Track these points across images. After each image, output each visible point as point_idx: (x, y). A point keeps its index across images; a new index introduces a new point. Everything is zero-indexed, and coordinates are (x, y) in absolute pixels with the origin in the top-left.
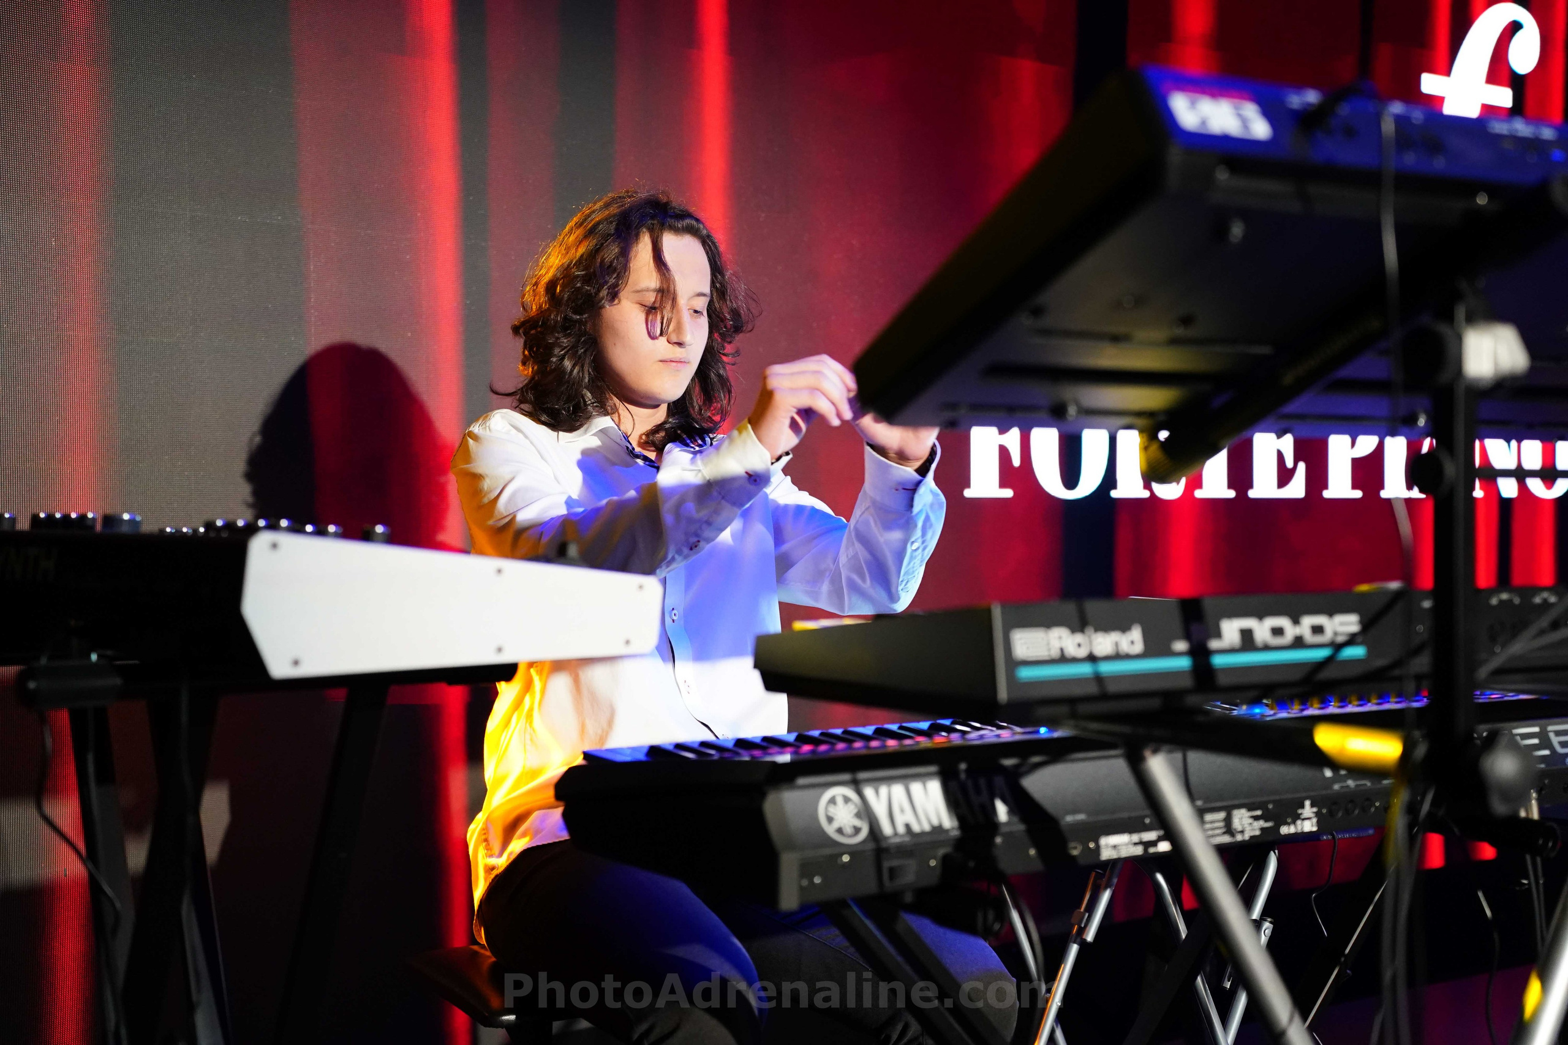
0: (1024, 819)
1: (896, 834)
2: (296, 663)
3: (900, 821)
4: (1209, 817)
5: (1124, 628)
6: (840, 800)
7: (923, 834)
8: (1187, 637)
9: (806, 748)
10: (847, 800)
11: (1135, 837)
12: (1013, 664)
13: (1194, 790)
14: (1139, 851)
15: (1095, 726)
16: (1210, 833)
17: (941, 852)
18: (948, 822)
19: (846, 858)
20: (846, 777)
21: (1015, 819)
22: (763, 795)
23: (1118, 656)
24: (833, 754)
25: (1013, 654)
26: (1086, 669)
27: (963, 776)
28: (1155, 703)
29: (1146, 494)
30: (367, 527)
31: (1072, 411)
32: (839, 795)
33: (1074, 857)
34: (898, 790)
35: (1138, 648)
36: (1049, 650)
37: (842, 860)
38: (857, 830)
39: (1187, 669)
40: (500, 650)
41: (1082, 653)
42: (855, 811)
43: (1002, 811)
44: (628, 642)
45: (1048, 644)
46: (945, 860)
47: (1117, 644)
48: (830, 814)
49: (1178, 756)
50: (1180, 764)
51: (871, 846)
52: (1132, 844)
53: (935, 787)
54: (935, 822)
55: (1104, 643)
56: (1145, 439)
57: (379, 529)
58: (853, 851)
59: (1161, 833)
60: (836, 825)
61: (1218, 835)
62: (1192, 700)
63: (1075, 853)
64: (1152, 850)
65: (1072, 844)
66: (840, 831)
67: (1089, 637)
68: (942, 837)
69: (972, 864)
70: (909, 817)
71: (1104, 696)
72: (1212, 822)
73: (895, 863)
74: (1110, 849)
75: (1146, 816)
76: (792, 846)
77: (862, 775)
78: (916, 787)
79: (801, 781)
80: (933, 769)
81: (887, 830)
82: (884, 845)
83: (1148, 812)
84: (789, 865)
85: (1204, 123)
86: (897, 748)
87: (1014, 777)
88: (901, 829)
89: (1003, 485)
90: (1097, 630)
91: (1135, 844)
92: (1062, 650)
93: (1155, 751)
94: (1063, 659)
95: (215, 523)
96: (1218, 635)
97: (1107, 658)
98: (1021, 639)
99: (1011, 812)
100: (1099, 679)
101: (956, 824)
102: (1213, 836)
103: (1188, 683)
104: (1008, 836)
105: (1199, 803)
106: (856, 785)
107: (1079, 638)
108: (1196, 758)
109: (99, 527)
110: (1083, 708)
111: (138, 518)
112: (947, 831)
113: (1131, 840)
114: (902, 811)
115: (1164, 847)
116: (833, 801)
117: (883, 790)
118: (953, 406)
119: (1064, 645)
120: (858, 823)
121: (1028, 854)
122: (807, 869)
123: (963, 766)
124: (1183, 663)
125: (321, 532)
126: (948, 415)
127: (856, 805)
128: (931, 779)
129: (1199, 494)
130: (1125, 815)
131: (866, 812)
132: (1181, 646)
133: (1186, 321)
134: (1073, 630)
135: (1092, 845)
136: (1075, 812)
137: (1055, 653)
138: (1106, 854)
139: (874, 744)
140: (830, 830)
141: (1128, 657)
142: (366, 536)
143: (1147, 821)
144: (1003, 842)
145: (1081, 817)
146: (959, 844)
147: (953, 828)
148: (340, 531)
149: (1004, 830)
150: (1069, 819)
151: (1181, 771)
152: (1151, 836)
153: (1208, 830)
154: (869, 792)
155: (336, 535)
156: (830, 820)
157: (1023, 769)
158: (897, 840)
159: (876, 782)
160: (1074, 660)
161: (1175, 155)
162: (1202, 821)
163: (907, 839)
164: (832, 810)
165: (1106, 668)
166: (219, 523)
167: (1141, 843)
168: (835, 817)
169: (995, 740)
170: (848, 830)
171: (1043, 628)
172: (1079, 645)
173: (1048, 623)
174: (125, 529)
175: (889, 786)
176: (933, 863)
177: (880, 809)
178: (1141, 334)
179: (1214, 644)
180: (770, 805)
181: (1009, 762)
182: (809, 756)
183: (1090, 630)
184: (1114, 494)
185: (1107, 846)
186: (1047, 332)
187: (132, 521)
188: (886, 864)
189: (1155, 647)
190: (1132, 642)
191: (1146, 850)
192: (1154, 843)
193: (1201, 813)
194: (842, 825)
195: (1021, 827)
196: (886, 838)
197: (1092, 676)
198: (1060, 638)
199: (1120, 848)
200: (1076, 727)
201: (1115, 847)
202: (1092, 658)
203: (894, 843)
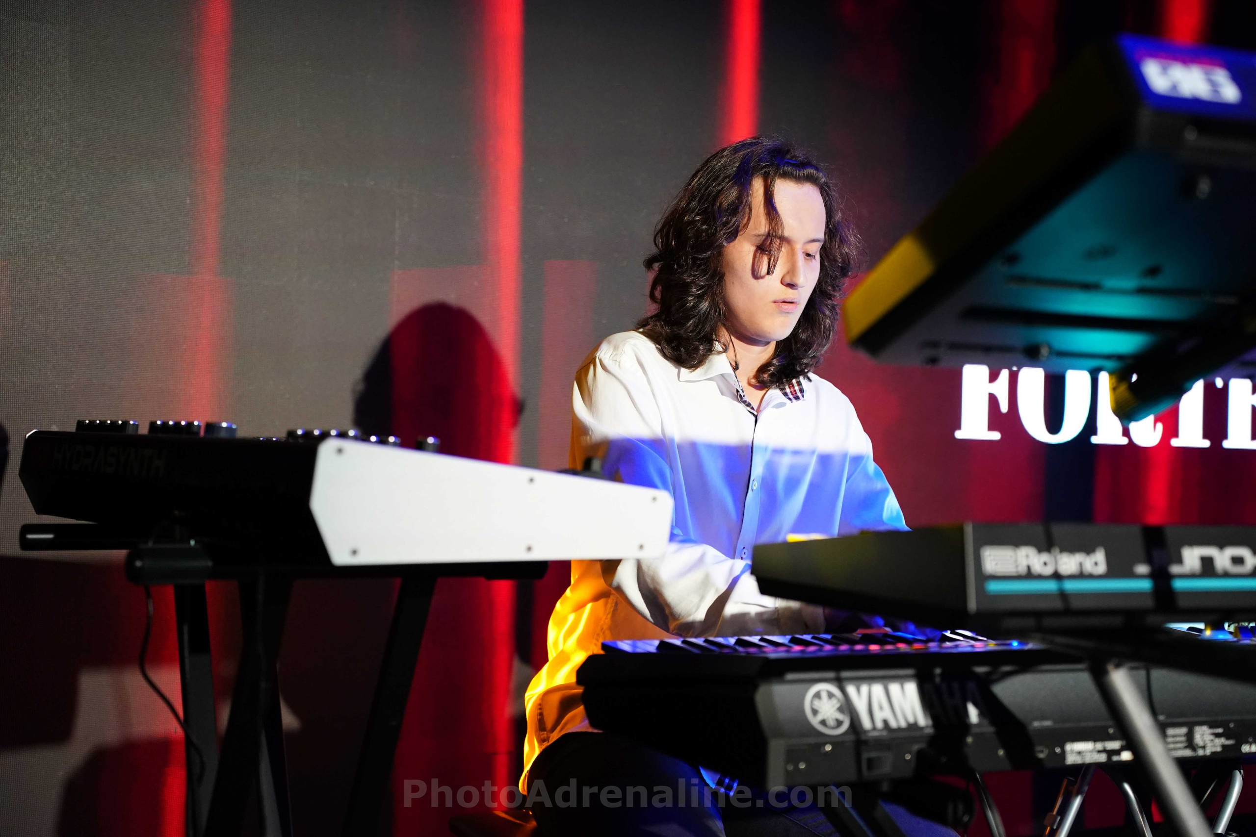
0: (993, 723)
1: (874, 728)
2: (354, 552)
3: (879, 717)
4: (1171, 731)
5: (1089, 550)
6: (824, 695)
7: (899, 730)
8: (1149, 561)
9: (797, 648)
10: (831, 695)
11: (1099, 746)
12: (983, 578)
13: (1157, 705)
14: (1103, 758)
15: (1060, 640)
16: (1172, 746)
17: (916, 747)
18: (922, 720)
19: (828, 748)
20: (831, 675)
21: (986, 722)
22: (755, 687)
23: (1081, 575)
24: (821, 654)
25: (983, 569)
26: (1051, 586)
27: (938, 680)
28: (1117, 621)
29: (1124, 441)
30: (420, 438)
31: (1044, 351)
32: (823, 690)
33: (1040, 760)
34: (877, 689)
35: (1102, 568)
36: (1017, 566)
37: (824, 749)
38: (839, 723)
39: (1149, 591)
40: (529, 549)
41: (1048, 571)
42: (838, 705)
43: (973, 713)
44: (641, 547)
45: (1016, 561)
46: (920, 755)
47: (1081, 565)
48: (815, 707)
49: (1142, 673)
50: (1144, 681)
51: (852, 737)
52: (1096, 752)
53: (911, 688)
54: (911, 720)
55: (1069, 563)
56: (1114, 380)
57: (431, 440)
58: (836, 742)
59: (1124, 743)
60: (820, 717)
61: (1180, 749)
62: (1152, 620)
63: (1041, 756)
64: (1115, 758)
65: (1038, 748)
66: (823, 722)
67: (1055, 557)
68: (918, 734)
69: (944, 760)
70: (887, 714)
71: (1068, 612)
72: (1174, 736)
73: (873, 754)
74: (1074, 754)
75: (1110, 727)
76: (780, 733)
77: (845, 674)
78: (894, 688)
79: (790, 676)
80: (910, 672)
81: (867, 724)
82: (863, 738)
83: (1111, 723)
84: (776, 751)
85: (1174, 87)
86: (879, 651)
87: (985, 683)
88: (879, 725)
89: (991, 427)
90: (1062, 550)
91: (1099, 752)
92: (1029, 568)
93: (1118, 666)
94: (1029, 575)
95: (296, 432)
96: (1179, 560)
97: (1072, 577)
98: (990, 555)
99: (981, 714)
100: (1063, 595)
101: (930, 722)
102: (1175, 749)
103: (1149, 603)
104: (978, 737)
105: (1161, 718)
106: (840, 683)
107: (1045, 557)
108: (1160, 676)
109: (202, 433)
110: (1048, 622)
111: (234, 427)
112: (922, 729)
113: (1095, 748)
114: (881, 708)
115: (1126, 756)
116: (818, 695)
117: (864, 688)
118: (934, 345)
119: (1031, 564)
120: (840, 717)
121: (997, 752)
122: (792, 756)
123: (938, 671)
124: (1146, 585)
125: (382, 442)
126: (929, 352)
127: (839, 700)
128: (909, 681)
129: (1175, 442)
130: (1090, 724)
131: (848, 707)
132: (1142, 569)
133: (1153, 271)
134: (1040, 550)
135: (1058, 750)
136: (1043, 718)
137: (1022, 570)
138: (1071, 759)
139: (859, 647)
140: (815, 721)
141: (1091, 577)
142: (419, 446)
143: (1111, 731)
144: (973, 742)
145: (1048, 723)
146: (933, 741)
147: (927, 727)
148: (398, 441)
149: (974, 730)
150: (1036, 724)
151: (1145, 687)
152: (1115, 745)
153: (1169, 743)
154: (851, 689)
155: (395, 444)
156: (815, 712)
157: (994, 677)
158: (875, 734)
159: (858, 681)
160: (1040, 577)
161: (1146, 117)
162: (1164, 735)
163: (885, 733)
164: (817, 704)
165: (1070, 586)
166: (300, 432)
167: (1104, 751)
168: (820, 710)
169: (969, 649)
170: (832, 723)
171: (1010, 547)
172: (1045, 564)
173: (1016, 542)
174: (223, 435)
175: (870, 685)
176: (908, 757)
177: (861, 706)
178: (1111, 283)
179: (1175, 569)
180: (760, 696)
181: (981, 669)
182: (798, 655)
183: (1056, 550)
184: (1095, 440)
185: (1072, 751)
186: (1022, 280)
187: (229, 429)
188: (865, 755)
189: (1116, 569)
190: (1096, 564)
191: (1109, 758)
192: (1118, 752)
193: (1162, 728)
194: (825, 717)
195: (990, 729)
196: (866, 732)
197: (1057, 593)
198: (1027, 556)
199: (1084, 754)
200: (1043, 640)
201: (1079, 753)
202: (1057, 576)
203: (871, 737)
